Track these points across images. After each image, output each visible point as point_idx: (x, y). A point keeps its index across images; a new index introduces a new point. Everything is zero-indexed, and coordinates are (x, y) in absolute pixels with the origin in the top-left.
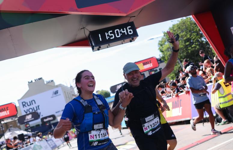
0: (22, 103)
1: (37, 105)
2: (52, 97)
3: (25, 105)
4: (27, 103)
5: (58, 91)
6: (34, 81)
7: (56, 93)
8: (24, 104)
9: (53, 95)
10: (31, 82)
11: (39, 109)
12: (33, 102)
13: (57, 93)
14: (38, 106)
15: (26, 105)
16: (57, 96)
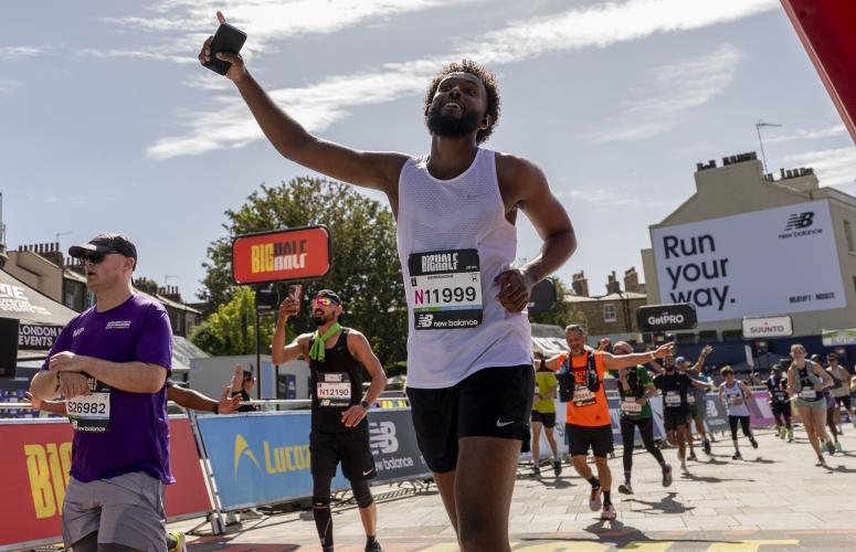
0: (666, 239)
1: (718, 256)
2: (784, 236)
3: (672, 249)
4: (682, 242)
5: (812, 214)
6: (720, 164)
7: (805, 220)
8: (671, 243)
9: (789, 227)
10: (707, 167)
11: (724, 274)
12: (706, 243)
13: (805, 223)
14: (724, 262)
15: (678, 250)
16: (804, 233)
